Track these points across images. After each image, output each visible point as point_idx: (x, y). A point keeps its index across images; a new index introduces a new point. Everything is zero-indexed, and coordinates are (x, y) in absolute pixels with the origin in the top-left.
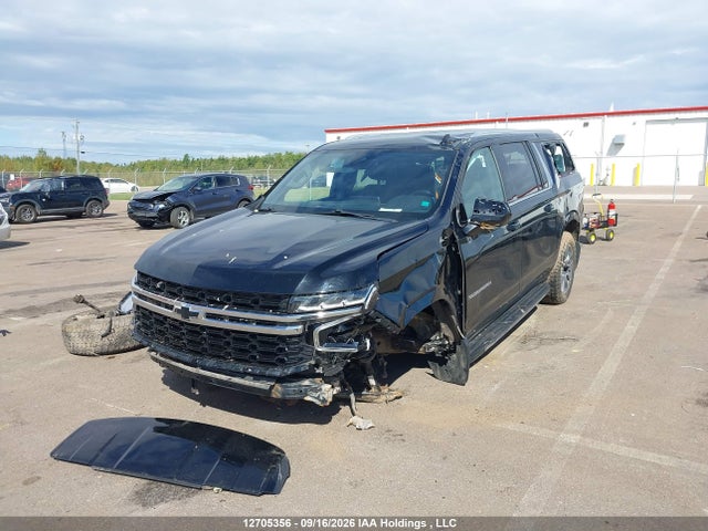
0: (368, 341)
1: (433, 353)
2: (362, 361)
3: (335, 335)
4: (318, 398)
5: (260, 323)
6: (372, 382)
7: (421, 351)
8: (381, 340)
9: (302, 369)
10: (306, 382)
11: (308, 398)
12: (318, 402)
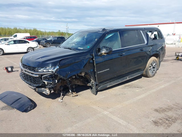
0: (56, 81)
1: (90, 86)
2: (68, 86)
3: (47, 78)
4: (46, 93)
5: (32, 73)
6: (70, 91)
7: (88, 85)
8: (79, 81)
9: (40, 85)
10: (43, 89)
11: (44, 92)
12: (46, 94)
